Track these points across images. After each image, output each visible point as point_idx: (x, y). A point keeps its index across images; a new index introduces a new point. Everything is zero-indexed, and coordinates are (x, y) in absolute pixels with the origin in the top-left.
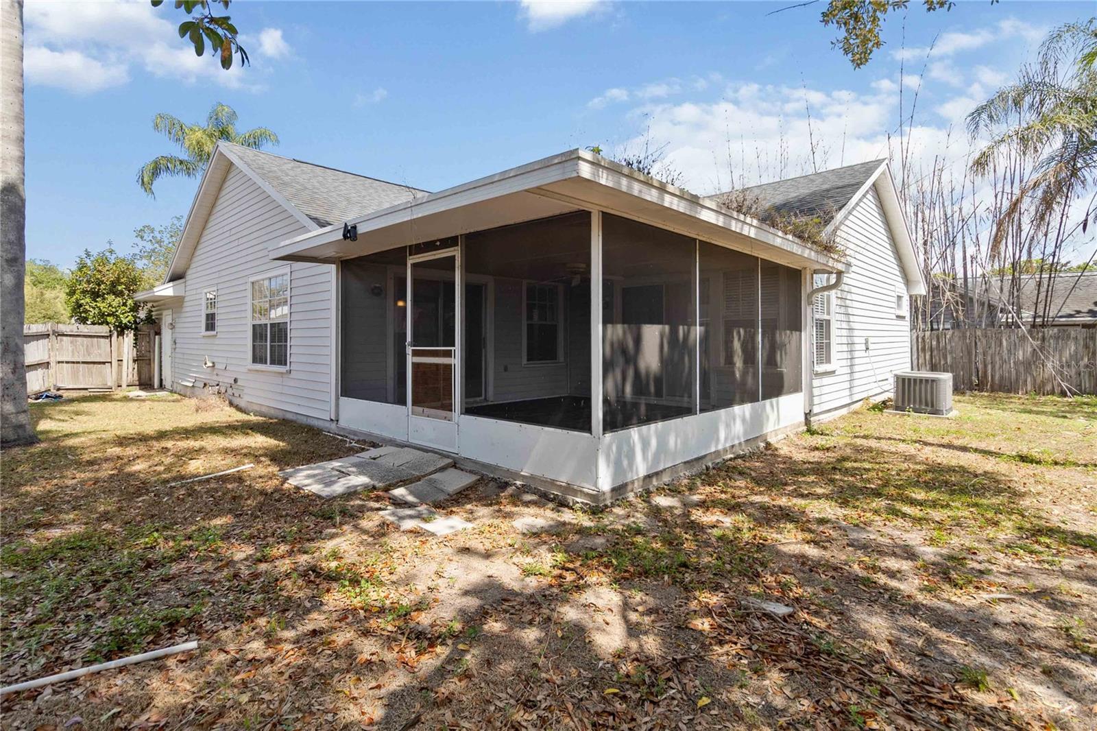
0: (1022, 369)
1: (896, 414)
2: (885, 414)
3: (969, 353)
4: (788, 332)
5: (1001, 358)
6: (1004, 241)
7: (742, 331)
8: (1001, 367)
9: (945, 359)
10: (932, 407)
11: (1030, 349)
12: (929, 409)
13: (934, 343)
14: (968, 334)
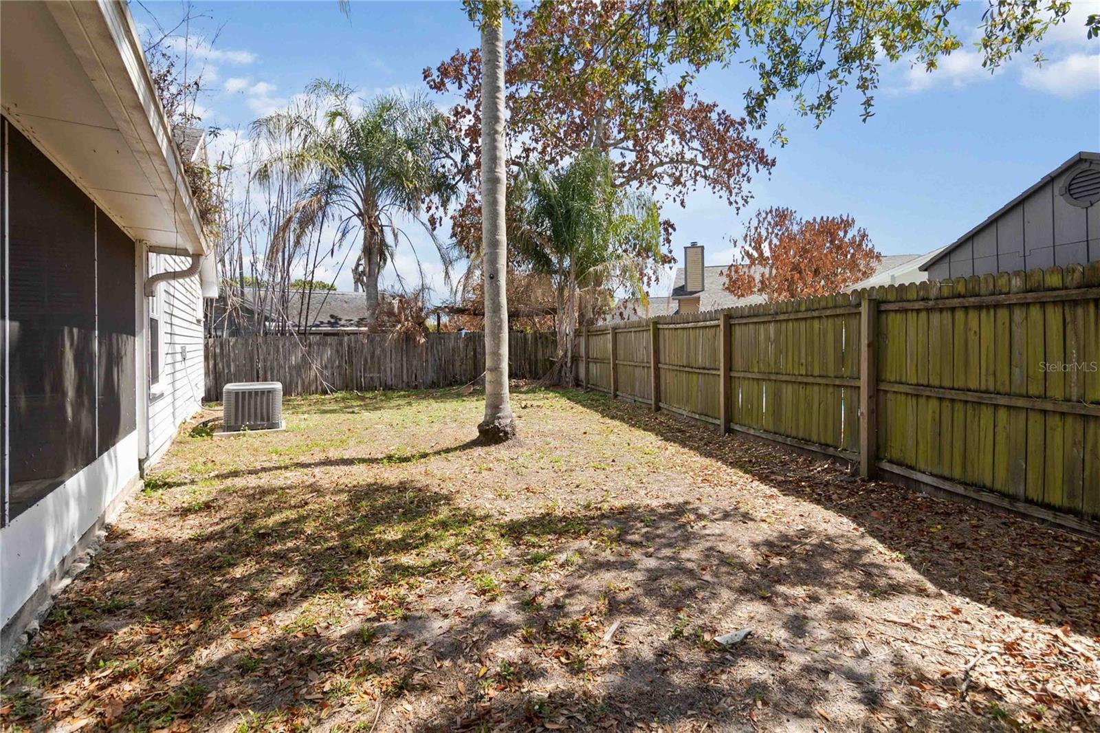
0: (294, 373)
1: (229, 437)
2: (214, 438)
3: (252, 359)
4: (124, 336)
5: (278, 364)
6: (280, 254)
7: (75, 330)
8: (278, 371)
9: (229, 366)
10: (267, 421)
11: (300, 355)
12: (265, 423)
13: (218, 350)
14: (250, 341)
